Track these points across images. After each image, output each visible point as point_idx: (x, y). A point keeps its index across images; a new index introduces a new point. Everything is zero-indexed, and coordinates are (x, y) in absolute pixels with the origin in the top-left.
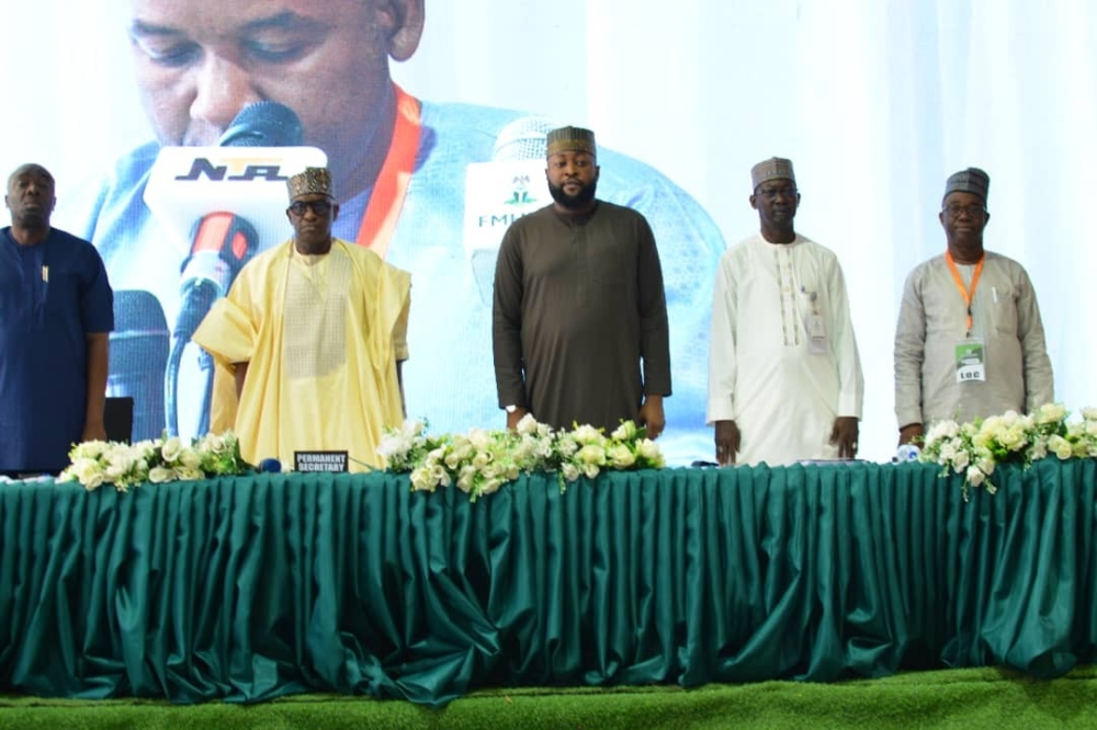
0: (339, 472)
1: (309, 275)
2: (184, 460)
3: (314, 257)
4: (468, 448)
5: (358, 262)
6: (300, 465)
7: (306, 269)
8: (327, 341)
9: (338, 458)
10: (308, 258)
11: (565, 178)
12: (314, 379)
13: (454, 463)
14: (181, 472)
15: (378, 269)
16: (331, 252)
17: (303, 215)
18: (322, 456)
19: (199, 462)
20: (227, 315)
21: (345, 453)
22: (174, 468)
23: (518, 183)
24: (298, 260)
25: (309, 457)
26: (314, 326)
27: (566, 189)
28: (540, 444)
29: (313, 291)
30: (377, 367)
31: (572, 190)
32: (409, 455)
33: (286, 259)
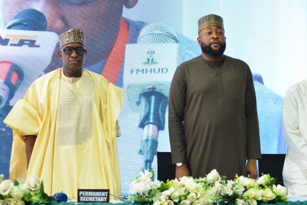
0: (104, 202)
1: (72, 89)
2: (12, 194)
3: (74, 78)
4: (183, 189)
5: (97, 82)
6: (81, 198)
7: (70, 85)
8: (82, 125)
9: (103, 194)
10: (70, 79)
11: (212, 41)
12: (75, 146)
13: (176, 198)
14: (10, 201)
15: (108, 86)
16: (82, 76)
17: (70, 55)
18: (94, 192)
19: (22, 196)
20: (24, 108)
21: (108, 191)
22: (6, 199)
23: (149, 54)
24: (65, 80)
25: (87, 193)
26: (75, 116)
27: (212, 46)
28: (226, 188)
29: (74, 98)
30: (108, 140)
31: (216, 46)
32: (149, 193)
33: (58, 79)
